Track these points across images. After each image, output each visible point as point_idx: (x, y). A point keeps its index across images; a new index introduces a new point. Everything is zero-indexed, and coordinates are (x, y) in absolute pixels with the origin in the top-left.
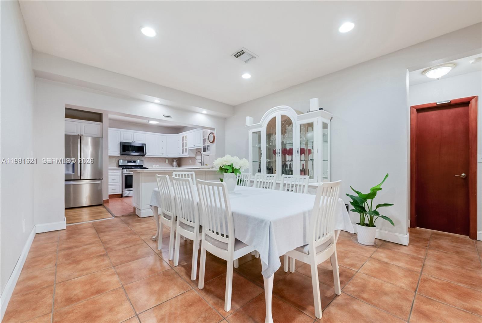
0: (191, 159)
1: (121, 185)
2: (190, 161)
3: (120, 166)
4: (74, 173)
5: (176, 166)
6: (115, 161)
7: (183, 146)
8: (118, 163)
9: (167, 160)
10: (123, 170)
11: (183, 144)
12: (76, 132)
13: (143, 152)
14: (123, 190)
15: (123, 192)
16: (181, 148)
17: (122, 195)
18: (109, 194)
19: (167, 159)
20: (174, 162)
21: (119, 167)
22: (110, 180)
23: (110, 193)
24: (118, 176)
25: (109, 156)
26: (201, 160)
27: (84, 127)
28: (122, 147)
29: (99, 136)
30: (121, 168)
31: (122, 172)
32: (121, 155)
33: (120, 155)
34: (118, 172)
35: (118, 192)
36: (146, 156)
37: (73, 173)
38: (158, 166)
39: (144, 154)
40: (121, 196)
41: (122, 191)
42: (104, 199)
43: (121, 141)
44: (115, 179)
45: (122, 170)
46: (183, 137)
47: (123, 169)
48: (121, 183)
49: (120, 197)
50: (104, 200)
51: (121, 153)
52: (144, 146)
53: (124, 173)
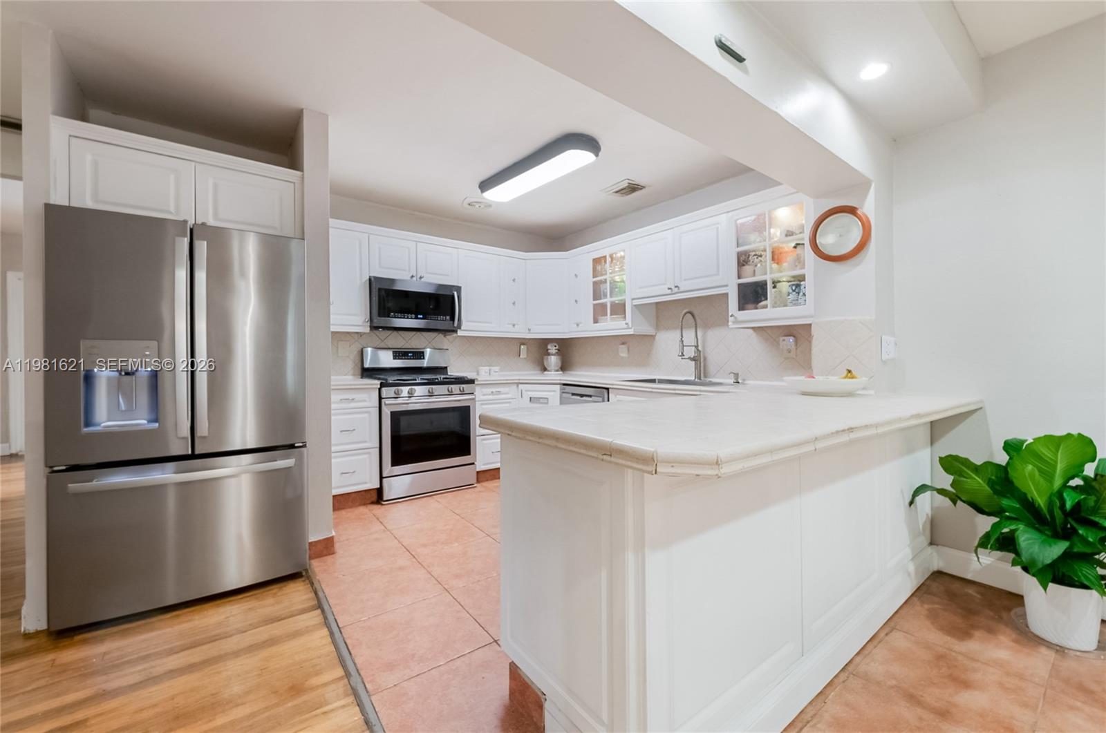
0: (623, 344)
1: (378, 450)
2: (623, 352)
3: (368, 373)
4: (156, 420)
5: (557, 371)
6: (348, 353)
7: (596, 295)
8: (358, 359)
9: (522, 347)
10: (384, 390)
11: (596, 285)
12: (172, 209)
13: (453, 319)
14: (384, 476)
15: (384, 480)
16: (588, 303)
17: (380, 491)
18: (335, 492)
19: (523, 344)
20: (549, 354)
21: (363, 376)
22: (335, 436)
23: (338, 487)
24: (366, 415)
25: (332, 332)
26: (697, 347)
27: (216, 186)
28: (375, 299)
29: (288, 231)
30: (378, 383)
31: (380, 398)
32: (374, 328)
33: (367, 330)
34: (365, 401)
35: (366, 483)
36: (460, 333)
37: (150, 421)
38: (497, 368)
39: (456, 325)
40: (377, 496)
41: (381, 478)
42: (312, 539)
43: (372, 275)
44: (354, 430)
45: (380, 390)
46: (597, 261)
47: (382, 385)
48: (378, 446)
49: (373, 503)
50: (311, 544)
51: (371, 320)
52: (455, 293)
53: (388, 401)
